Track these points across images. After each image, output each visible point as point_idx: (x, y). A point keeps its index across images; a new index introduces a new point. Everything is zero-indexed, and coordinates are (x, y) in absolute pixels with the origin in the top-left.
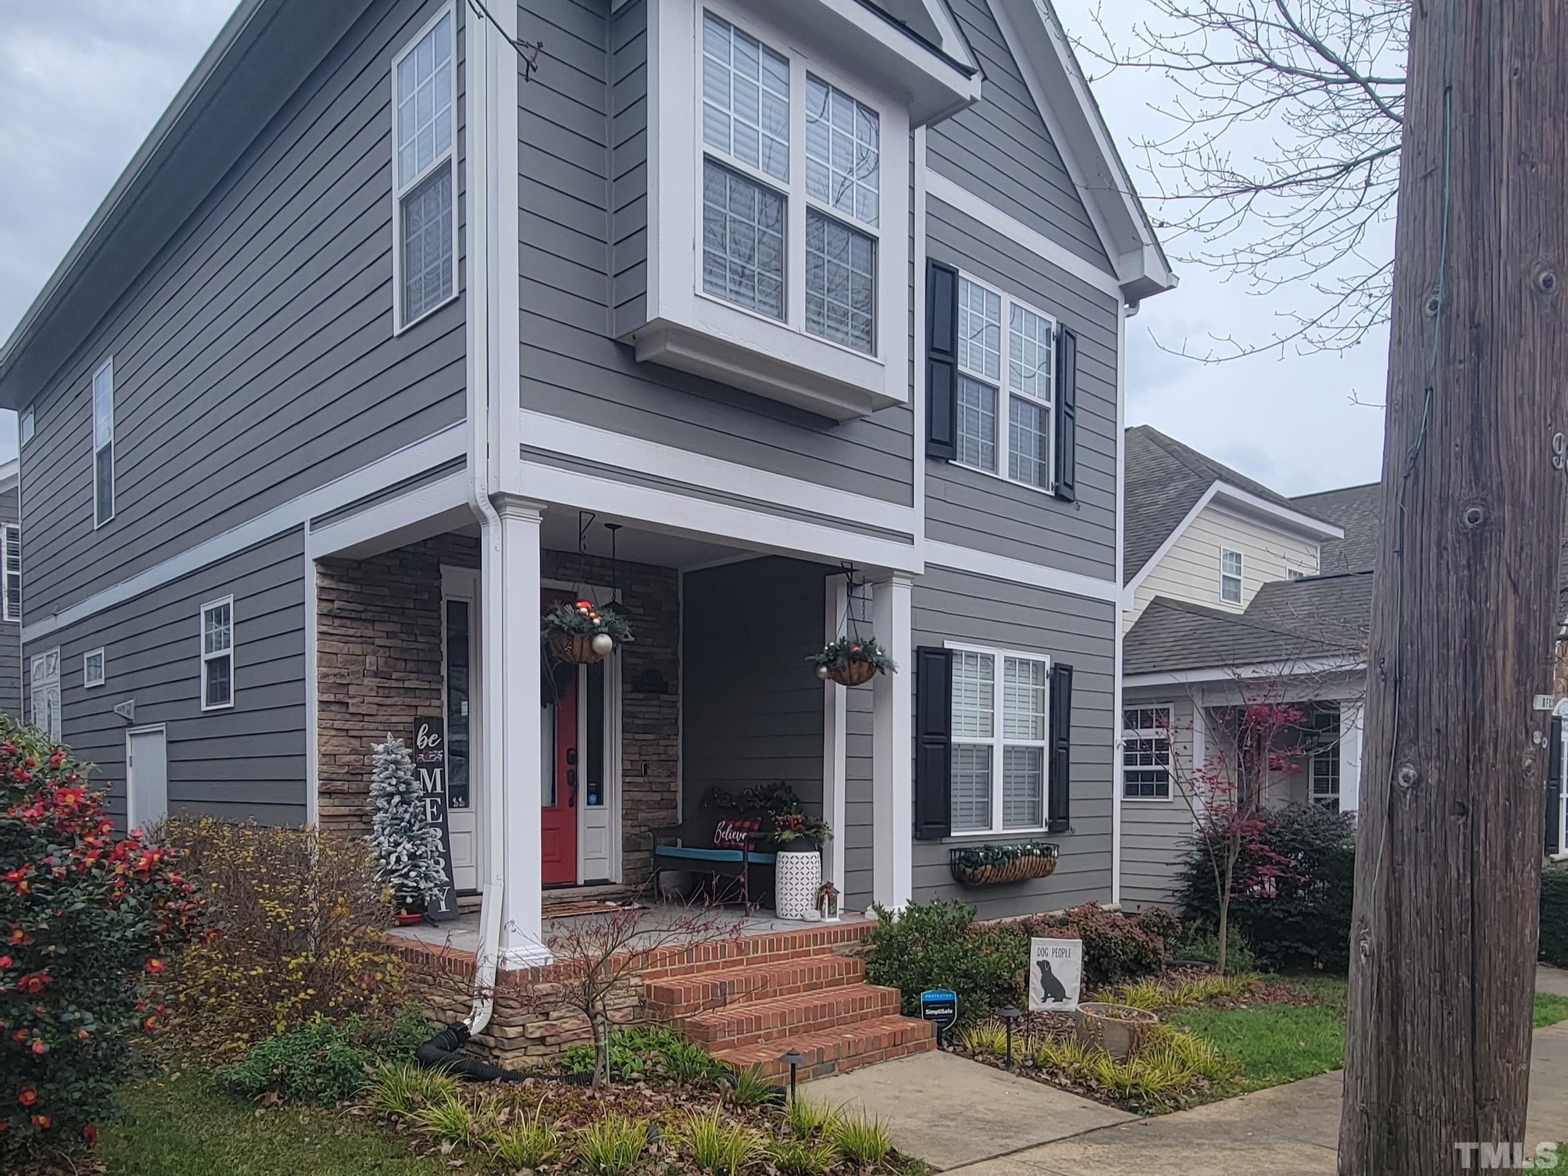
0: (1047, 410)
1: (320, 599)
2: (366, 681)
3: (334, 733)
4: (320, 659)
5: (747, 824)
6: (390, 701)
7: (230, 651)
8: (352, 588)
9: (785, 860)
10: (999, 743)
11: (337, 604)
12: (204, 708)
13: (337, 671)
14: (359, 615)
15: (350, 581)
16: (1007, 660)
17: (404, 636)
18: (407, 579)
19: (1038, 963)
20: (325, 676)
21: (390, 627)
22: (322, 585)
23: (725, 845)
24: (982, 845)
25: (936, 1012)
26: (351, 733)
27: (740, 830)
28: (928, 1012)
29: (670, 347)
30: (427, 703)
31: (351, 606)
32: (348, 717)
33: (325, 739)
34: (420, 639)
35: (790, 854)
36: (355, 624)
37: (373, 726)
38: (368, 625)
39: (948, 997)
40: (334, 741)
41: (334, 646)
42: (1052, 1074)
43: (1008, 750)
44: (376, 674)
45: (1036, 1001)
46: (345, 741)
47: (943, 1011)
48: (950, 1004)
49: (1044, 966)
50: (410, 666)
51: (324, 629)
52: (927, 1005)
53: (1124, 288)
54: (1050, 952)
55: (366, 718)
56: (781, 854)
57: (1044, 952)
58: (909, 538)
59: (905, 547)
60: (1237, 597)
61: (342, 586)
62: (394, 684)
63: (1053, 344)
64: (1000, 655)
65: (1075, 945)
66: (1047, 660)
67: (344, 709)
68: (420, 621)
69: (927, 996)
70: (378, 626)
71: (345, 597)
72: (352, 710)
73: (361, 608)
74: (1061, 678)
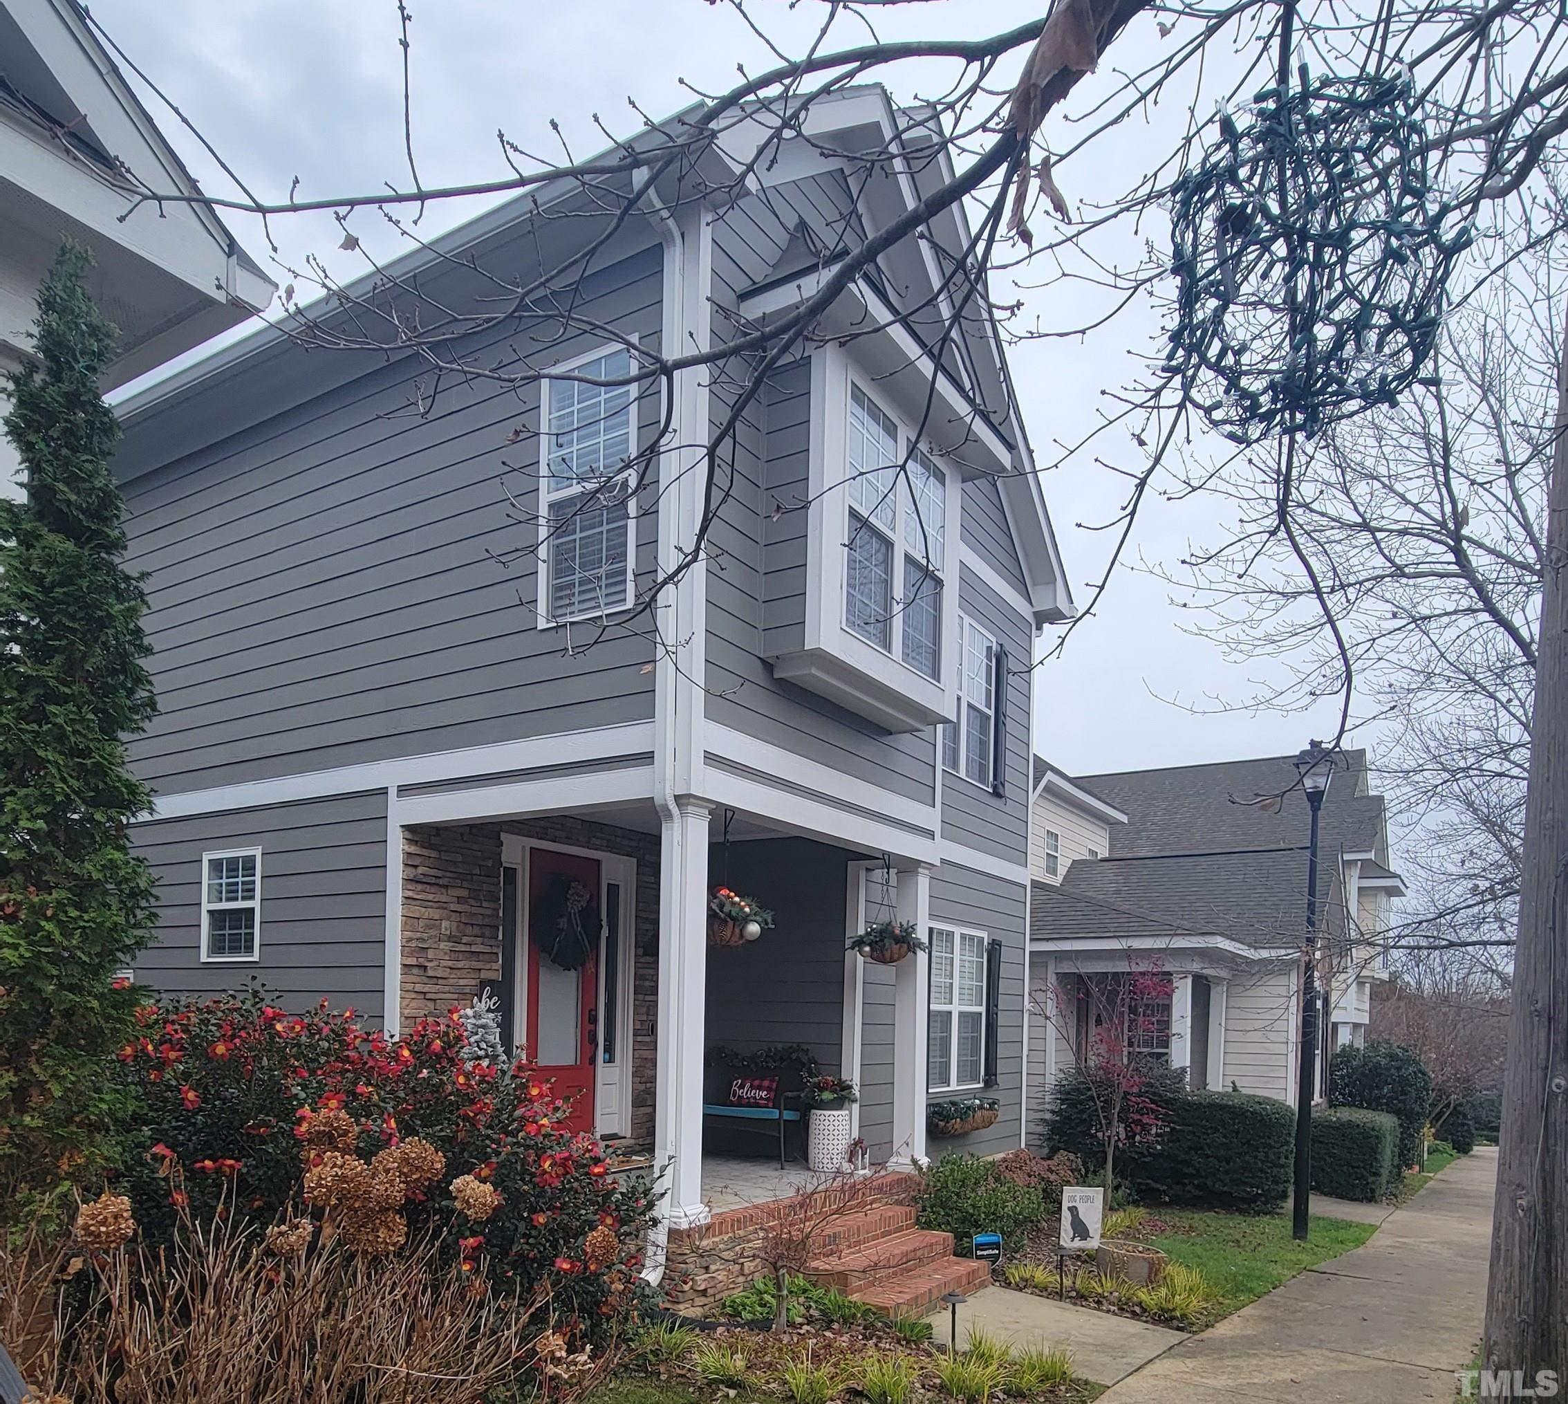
0: (988, 717)
1: (406, 865)
2: (442, 945)
3: (414, 996)
4: (405, 924)
5: (766, 1083)
6: (460, 965)
7: (256, 904)
8: (434, 854)
9: (822, 1118)
10: (956, 1008)
11: (421, 870)
12: (204, 958)
13: (418, 935)
14: (438, 881)
15: (430, 846)
16: (963, 936)
17: (473, 902)
18: (475, 847)
19: (1069, 1208)
20: (410, 940)
21: (464, 893)
22: (409, 850)
23: (740, 1103)
24: (948, 1100)
25: (985, 1253)
26: (428, 996)
27: (760, 1088)
28: (979, 1253)
29: (814, 671)
30: (488, 967)
31: (432, 872)
32: (426, 980)
33: (406, 1002)
34: (485, 904)
35: (827, 1113)
36: (433, 889)
37: (447, 988)
38: (443, 890)
39: (994, 1239)
40: (414, 1004)
41: (417, 911)
42: (1098, 1302)
43: (961, 1014)
44: (450, 938)
45: (1067, 1240)
46: (421, 1003)
47: (990, 1252)
48: (996, 1245)
49: (1073, 1210)
50: (477, 930)
51: (410, 894)
52: (980, 1246)
53: (1036, 614)
54: (1077, 1198)
55: (440, 981)
56: (813, 1111)
57: (1072, 1199)
58: (931, 835)
59: (929, 842)
60: (1054, 872)
61: (425, 852)
62: (463, 948)
63: (994, 660)
64: (958, 931)
65: (1097, 1192)
66: (984, 935)
67: (422, 972)
68: (485, 887)
69: (979, 1239)
70: (451, 891)
71: (427, 862)
72: (430, 973)
73: (440, 874)
74: (994, 951)
